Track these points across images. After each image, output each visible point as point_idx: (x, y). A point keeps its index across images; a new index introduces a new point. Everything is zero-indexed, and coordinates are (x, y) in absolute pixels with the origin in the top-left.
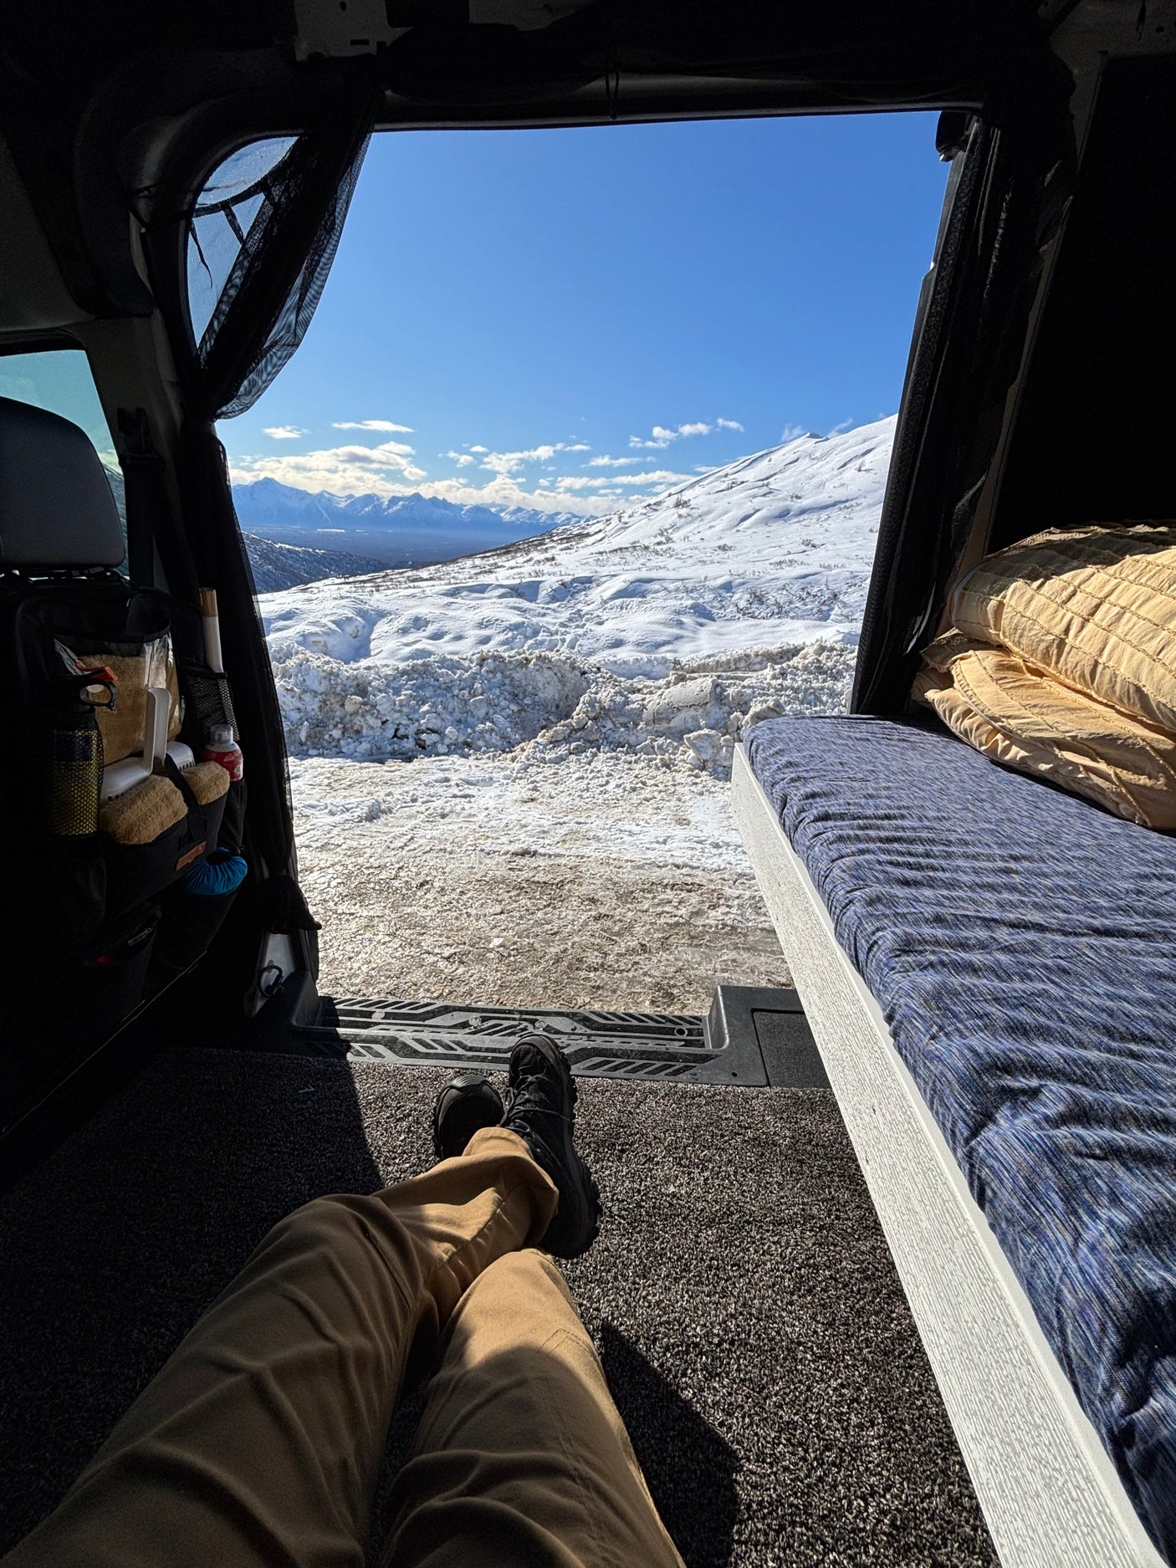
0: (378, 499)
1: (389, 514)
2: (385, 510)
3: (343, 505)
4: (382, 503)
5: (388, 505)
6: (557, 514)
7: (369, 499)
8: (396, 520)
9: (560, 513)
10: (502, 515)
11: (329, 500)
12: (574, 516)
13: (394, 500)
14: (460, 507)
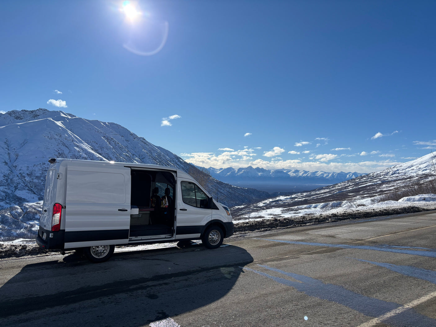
0: (233, 169)
1: (238, 175)
2: (236, 174)
3: (218, 172)
4: (235, 171)
5: (237, 172)
6: (316, 172)
7: (230, 169)
8: (241, 177)
9: (318, 172)
10: (289, 173)
11: (213, 171)
12: (325, 173)
13: (240, 169)
14: (269, 171)
